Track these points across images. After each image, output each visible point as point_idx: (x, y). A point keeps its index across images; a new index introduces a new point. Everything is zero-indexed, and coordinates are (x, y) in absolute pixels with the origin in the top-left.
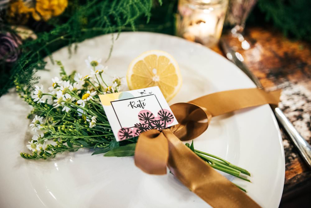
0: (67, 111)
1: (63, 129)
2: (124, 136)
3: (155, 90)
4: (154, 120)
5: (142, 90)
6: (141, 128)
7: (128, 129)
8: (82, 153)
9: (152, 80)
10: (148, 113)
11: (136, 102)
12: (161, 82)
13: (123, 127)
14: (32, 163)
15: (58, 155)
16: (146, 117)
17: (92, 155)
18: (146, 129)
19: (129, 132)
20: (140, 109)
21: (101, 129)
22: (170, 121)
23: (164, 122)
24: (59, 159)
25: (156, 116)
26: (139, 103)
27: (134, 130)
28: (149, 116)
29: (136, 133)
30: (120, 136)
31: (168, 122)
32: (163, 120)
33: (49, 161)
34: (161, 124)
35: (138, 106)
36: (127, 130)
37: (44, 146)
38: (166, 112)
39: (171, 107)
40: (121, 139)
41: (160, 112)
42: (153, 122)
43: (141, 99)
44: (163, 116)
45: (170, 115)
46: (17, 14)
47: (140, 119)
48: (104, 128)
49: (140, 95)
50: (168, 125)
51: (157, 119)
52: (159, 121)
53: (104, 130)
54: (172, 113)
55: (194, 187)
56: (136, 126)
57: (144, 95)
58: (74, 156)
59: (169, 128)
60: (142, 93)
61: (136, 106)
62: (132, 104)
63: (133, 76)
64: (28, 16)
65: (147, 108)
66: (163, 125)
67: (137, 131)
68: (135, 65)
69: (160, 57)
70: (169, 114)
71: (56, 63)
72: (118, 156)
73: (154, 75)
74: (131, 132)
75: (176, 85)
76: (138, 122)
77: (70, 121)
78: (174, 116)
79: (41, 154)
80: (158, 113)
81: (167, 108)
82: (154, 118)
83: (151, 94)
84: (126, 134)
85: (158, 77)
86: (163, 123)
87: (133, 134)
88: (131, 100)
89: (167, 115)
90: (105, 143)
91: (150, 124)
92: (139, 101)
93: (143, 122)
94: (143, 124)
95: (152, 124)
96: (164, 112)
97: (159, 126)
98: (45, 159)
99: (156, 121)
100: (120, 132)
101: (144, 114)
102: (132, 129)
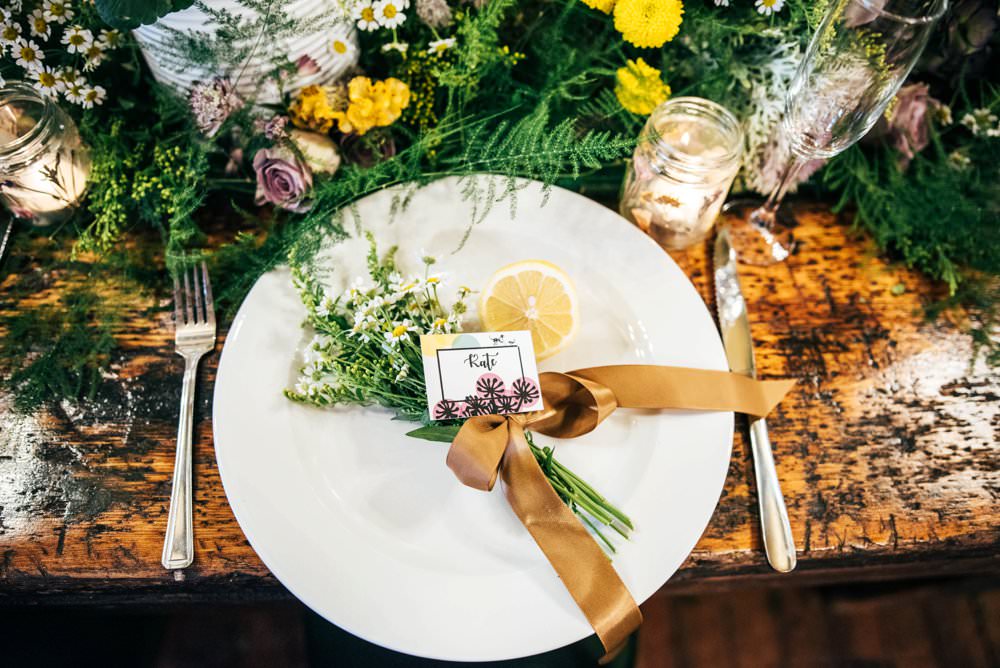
0: (366, 341)
1: (353, 370)
2: (444, 413)
3: (524, 338)
4: (502, 394)
5: (497, 335)
6: (475, 406)
7: (453, 403)
8: (376, 410)
9: (524, 314)
10: (495, 380)
11: (480, 356)
12: (540, 323)
13: (446, 398)
14: (297, 406)
15: (338, 405)
16: (489, 387)
17: (393, 419)
18: (483, 408)
19: (454, 408)
20: (483, 371)
21: (413, 387)
22: (531, 401)
23: (518, 401)
24: (338, 411)
25: (509, 389)
26: (485, 359)
27: (463, 406)
28: (496, 384)
29: (464, 413)
30: (437, 412)
31: (526, 402)
32: (517, 398)
33: (324, 409)
34: (512, 403)
35: (483, 364)
36: (450, 405)
37: (320, 385)
38: (529, 385)
39: (541, 375)
40: (437, 417)
41: (519, 381)
42: (499, 397)
43: (491, 352)
44: (520, 390)
45: (533, 391)
46: (311, 118)
47: (479, 389)
48: (419, 387)
49: (492, 344)
50: (524, 408)
51: (508, 394)
52: (510, 398)
53: (417, 390)
54: (539, 388)
55: (529, 521)
56: (467, 400)
57: (499, 344)
58: (363, 413)
59: (526, 413)
60: (496, 340)
61: (479, 364)
62: (473, 359)
63: (491, 298)
64: (330, 124)
65: (497, 371)
66: (515, 407)
67: (468, 408)
68: (500, 282)
69: (547, 278)
70: (534, 388)
71: (364, 234)
72: (429, 439)
73: (531, 307)
74: (457, 409)
75: (567, 334)
76: (474, 393)
77: (367, 357)
78: (540, 394)
79: (313, 397)
80: (514, 384)
81: (533, 377)
82: (503, 391)
83: (512, 345)
84: (448, 411)
85: (537, 312)
86: (516, 403)
87: (458, 413)
88: (473, 352)
89: (528, 390)
90: (416, 410)
91: (492, 402)
92: (487, 355)
93: (481, 395)
94: (481, 399)
95: (496, 400)
96: (524, 383)
97: (507, 407)
98: (318, 406)
99: (504, 397)
100: (439, 405)
101: (489, 380)
102: (460, 403)
